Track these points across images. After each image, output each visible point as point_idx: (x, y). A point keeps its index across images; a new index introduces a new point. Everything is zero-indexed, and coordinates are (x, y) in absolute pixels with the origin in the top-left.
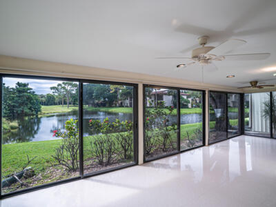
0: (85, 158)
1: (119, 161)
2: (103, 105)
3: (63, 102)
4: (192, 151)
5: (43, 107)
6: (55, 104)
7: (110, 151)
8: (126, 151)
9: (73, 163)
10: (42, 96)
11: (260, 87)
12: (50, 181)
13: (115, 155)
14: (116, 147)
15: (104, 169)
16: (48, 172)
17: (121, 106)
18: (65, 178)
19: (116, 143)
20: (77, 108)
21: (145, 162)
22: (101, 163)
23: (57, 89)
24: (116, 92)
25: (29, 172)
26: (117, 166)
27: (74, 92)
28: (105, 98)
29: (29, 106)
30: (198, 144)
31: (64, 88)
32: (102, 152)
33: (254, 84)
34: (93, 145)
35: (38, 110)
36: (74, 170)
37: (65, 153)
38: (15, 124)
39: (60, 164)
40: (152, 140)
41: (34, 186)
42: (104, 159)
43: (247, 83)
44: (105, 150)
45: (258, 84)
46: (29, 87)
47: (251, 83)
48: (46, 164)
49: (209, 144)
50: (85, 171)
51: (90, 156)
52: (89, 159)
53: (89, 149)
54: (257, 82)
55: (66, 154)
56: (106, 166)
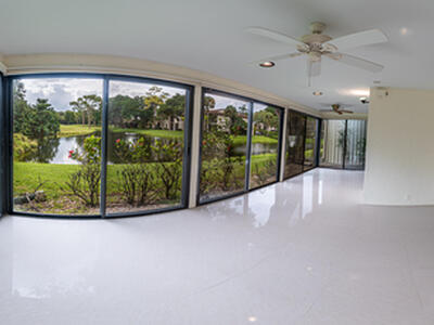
0: (108, 192)
1: (158, 202)
2: (134, 125)
3: (83, 121)
4: (262, 190)
5: (62, 126)
6: (75, 123)
7: (144, 187)
8: (169, 188)
9: (92, 196)
10: (62, 114)
11: (340, 113)
12: (61, 213)
13: (152, 193)
14: (155, 181)
15: (135, 210)
16: (60, 201)
17: (158, 127)
18: (80, 213)
19: (155, 176)
20: (100, 129)
21: (198, 204)
22: (131, 202)
23: (77, 104)
24: (151, 109)
25: (41, 197)
26: (155, 207)
27: (96, 108)
28: (136, 117)
29: (49, 124)
30: (269, 180)
31: (85, 103)
32: (134, 188)
33: (336, 107)
34: (121, 176)
35: (57, 130)
36: (92, 205)
37: (82, 182)
38: (35, 143)
39: (76, 194)
40: (207, 174)
41: (45, 213)
42: (136, 197)
43: (328, 105)
44: (137, 185)
45: (340, 109)
46: (48, 103)
47: (333, 106)
48: (60, 191)
49: (284, 179)
50: (108, 210)
51: (115, 190)
52: (113, 194)
53: (115, 180)
54: (338, 106)
55: (84, 183)
56: (139, 206)
